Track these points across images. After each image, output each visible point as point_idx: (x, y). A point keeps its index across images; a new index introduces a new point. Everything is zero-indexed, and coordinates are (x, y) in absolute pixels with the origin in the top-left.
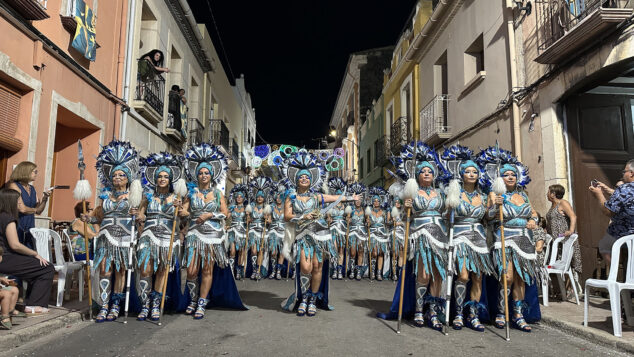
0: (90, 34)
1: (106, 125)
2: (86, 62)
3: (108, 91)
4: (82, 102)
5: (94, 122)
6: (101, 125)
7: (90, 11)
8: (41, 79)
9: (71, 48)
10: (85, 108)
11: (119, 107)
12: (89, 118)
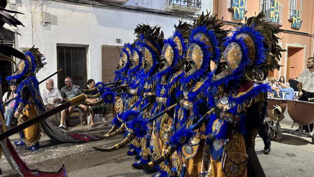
0: (298, 20)
1: (307, 46)
2: (298, 29)
3: (308, 34)
4: (297, 42)
5: (301, 47)
6: (305, 46)
7: (298, 11)
8: (282, 41)
9: (292, 28)
10: (297, 44)
11: (312, 37)
12: (299, 46)
